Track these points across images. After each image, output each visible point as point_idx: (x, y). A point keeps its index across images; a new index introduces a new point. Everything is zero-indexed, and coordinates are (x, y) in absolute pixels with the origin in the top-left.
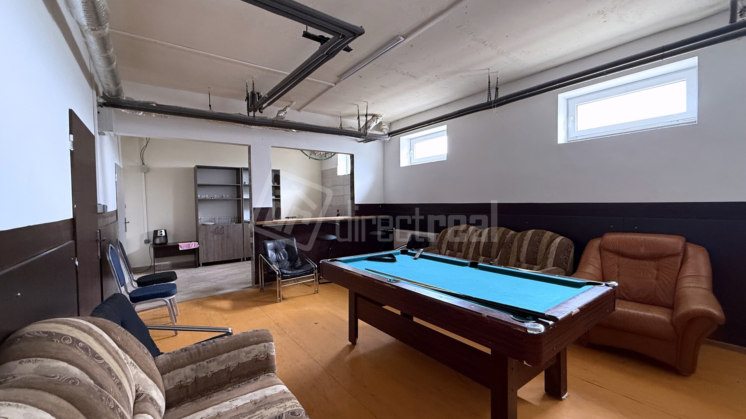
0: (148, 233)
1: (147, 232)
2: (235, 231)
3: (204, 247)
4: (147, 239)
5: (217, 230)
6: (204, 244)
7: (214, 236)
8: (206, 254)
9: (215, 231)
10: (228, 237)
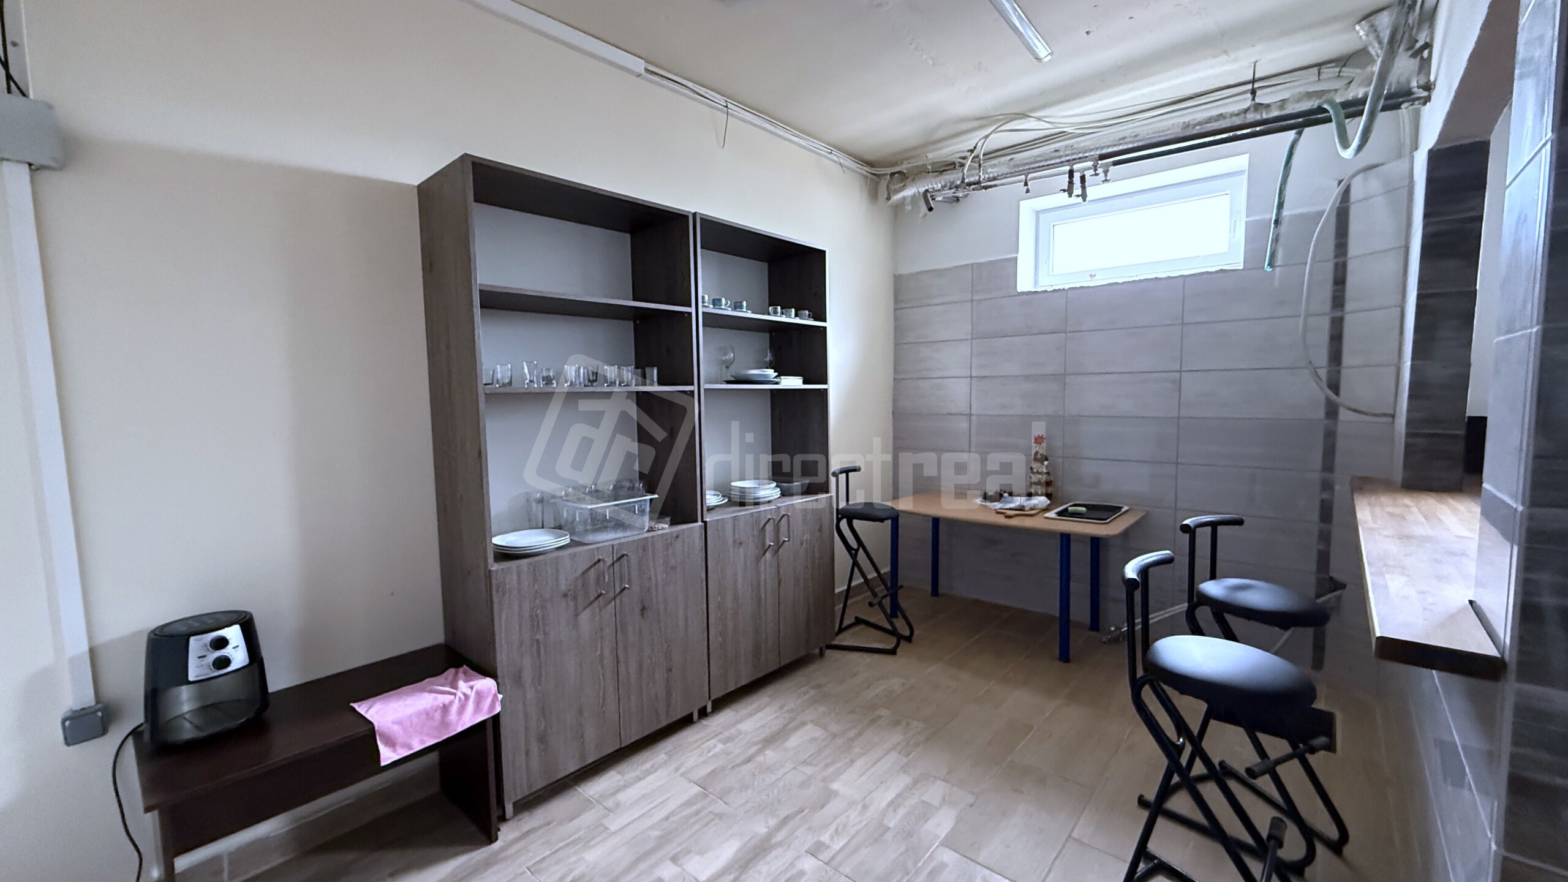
0: (92, 652)
1: (85, 648)
2: (674, 568)
3: (530, 694)
4: (87, 698)
5: (592, 574)
6: (528, 676)
7: (576, 615)
8: (542, 739)
9: (585, 584)
10: (643, 609)
